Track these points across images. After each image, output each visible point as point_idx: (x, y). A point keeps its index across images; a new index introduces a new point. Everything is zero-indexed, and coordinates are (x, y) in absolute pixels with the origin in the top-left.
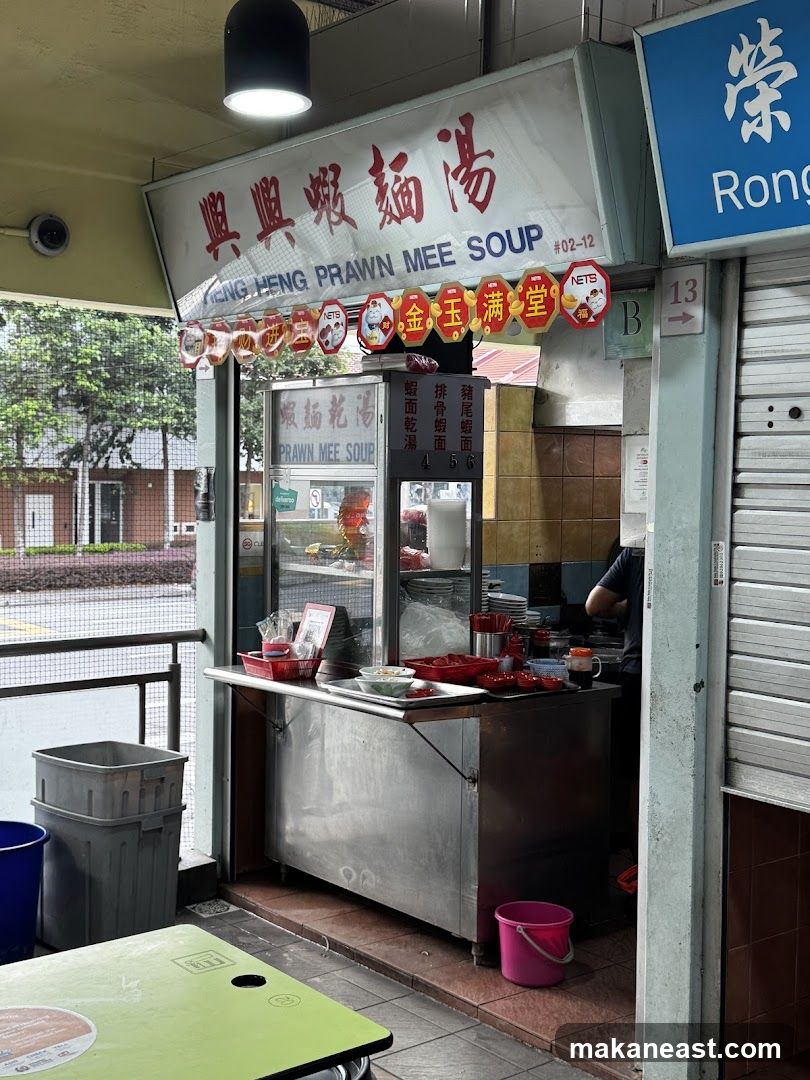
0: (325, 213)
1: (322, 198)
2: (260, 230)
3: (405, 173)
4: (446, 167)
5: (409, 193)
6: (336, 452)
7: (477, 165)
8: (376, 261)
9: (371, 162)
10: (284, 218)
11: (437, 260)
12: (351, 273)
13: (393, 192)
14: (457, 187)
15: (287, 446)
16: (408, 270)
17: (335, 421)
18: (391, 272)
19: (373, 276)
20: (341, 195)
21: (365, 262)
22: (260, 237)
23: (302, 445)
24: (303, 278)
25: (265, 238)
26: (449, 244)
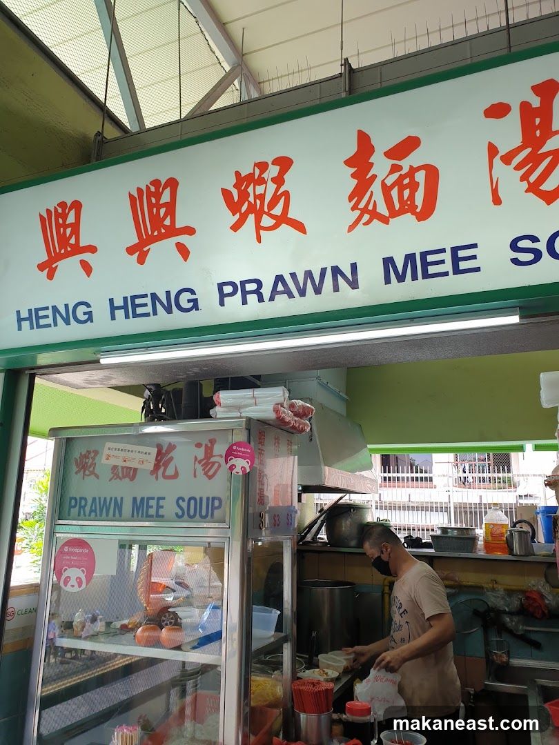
0: (251, 218)
1: (251, 199)
2: (135, 240)
3: (414, 159)
4: (492, 150)
5: (414, 186)
6: (159, 507)
7: (551, 145)
8: (329, 274)
9: (352, 149)
10: (178, 225)
11: (448, 267)
12: (280, 288)
13: (383, 183)
14: (508, 175)
15: (81, 498)
16: (388, 281)
17: (160, 472)
18: (354, 284)
19: (318, 291)
20: (286, 194)
21: (309, 274)
22: (131, 251)
23: (105, 498)
24: (193, 297)
25: (139, 251)
26: (475, 246)
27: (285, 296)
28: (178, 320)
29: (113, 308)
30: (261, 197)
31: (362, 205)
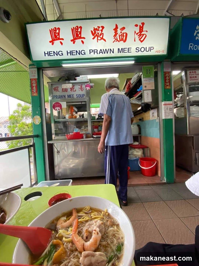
0: (96, 37)
1: (96, 33)
2: (73, 39)
3: (124, 31)
4: (135, 32)
5: (124, 36)
6: (73, 96)
7: (143, 33)
8: (109, 50)
9: (115, 27)
10: (82, 36)
11: (127, 51)
12: (101, 52)
13: (119, 35)
14: (137, 37)
15: (56, 96)
16: (118, 53)
17: (72, 90)
18: (113, 52)
19: (107, 53)
20: (103, 34)
21: (106, 50)
22: (72, 41)
23: (62, 95)
24: (84, 52)
25: (73, 41)
26: (131, 48)
27: (102, 53)
28: (81, 56)
29: (68, 53)
30: (98, 33)
31: (115, 38)
